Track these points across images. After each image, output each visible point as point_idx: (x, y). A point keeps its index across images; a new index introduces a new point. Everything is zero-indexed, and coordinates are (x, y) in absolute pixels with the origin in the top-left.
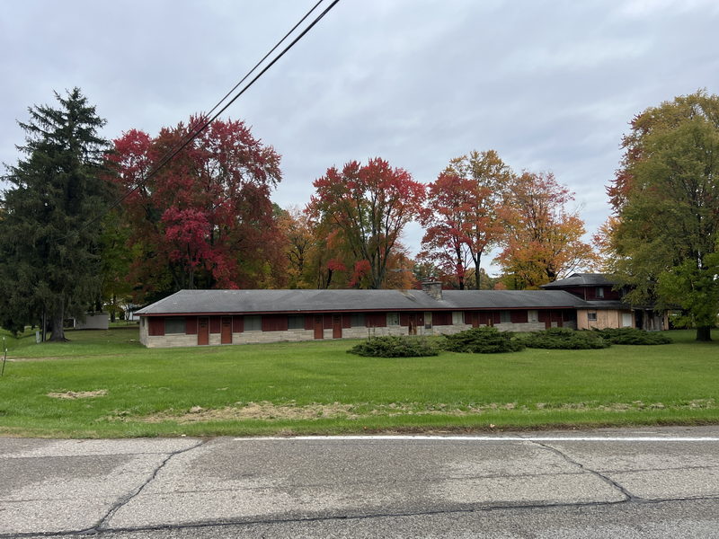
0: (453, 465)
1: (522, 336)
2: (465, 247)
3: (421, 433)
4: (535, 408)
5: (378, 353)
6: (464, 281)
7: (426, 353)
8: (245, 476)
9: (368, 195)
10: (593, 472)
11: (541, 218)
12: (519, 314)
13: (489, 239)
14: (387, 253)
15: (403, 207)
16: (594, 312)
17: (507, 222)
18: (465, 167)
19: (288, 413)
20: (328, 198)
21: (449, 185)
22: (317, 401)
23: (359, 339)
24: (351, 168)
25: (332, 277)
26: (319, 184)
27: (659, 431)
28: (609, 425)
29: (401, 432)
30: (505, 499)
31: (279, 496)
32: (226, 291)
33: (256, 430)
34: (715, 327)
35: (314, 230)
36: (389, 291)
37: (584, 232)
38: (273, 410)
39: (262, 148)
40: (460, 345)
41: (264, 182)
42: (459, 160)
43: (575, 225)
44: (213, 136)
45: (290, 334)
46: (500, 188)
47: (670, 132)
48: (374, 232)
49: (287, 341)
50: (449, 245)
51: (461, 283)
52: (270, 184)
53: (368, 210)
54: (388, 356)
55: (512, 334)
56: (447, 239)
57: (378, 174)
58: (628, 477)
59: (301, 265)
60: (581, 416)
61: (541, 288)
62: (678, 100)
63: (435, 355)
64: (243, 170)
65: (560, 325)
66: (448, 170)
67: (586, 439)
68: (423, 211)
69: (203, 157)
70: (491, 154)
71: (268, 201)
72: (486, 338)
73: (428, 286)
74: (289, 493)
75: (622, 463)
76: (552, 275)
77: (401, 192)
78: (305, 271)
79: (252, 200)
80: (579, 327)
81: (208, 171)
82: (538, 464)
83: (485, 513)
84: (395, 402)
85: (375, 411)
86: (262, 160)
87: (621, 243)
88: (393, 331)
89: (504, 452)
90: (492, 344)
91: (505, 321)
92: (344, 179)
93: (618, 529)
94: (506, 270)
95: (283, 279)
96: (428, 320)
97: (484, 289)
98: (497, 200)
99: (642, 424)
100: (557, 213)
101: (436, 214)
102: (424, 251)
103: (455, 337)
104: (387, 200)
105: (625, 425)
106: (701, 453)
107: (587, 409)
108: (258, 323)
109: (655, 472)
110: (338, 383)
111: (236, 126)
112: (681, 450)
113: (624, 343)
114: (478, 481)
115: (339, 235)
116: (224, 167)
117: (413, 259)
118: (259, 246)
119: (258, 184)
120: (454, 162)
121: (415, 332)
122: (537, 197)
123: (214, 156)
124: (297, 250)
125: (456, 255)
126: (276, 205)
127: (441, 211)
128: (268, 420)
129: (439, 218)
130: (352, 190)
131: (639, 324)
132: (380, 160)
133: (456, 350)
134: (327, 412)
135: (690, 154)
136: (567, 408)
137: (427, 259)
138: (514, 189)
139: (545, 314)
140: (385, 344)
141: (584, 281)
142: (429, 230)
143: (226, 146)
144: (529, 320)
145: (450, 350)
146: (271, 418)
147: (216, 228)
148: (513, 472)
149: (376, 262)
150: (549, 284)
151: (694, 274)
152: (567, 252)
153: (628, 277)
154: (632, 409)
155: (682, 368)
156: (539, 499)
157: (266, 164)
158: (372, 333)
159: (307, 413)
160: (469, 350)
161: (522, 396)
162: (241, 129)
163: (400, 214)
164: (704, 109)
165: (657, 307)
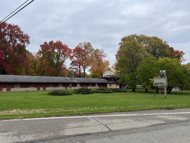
0: (68, 125)
1: (94, 90)
2: (81, 67)
3: (62, 116)
4: (94, 108)
5: (55, 94)
6: (81, 75)
7: (69, 94)
8: (3, 132)
9: (56, 50)
10: (103, 124)
11: (100, 61)
12: (93, 84)
13: (88, 65)
14: (61, 66)
15: (66, 55)
16: (111, 84)
17: (92, 61)
18: (82, 46)
19: (26, 112)
20: (44, 50)
21: (78, 50)
22: (35, 108)
23: (50, 90)
24: (51, 43)
25: (44, 73)
26: (42, 46)
27: (120, 113)
28: (109, 112)
29: (56, 116)
30: (80, 133)
31: (14, 137)
32: (9, 75)
33: (11, 117)
34: (136, 88)
35: (39, 59)
36: (60, 77)
37: (110, 65)
38: (21, 111)
39: (24, 34)
40: (78, 92)
41: (24, 44)
42: (81, 44)
43: (108, 63)
44: (8, 28)
45: (29, 89)
46: (91, 52)
47: (129, 42)
48: (57, 61)
49: (29, 91)
50: (77, 66)
51: (80, 76)
52: (26, 45)
53: (56, 55)
54: (58, 95)
55: (91, 89)
56: (77, 64)
57: (59, 45)
58: (111, 125)
59: (35, 69)
60: (105, 110)
61: (99, 78)
62: (131, 35)
63: (71, 95)
64: (17, 40)
65: (103, 87)
66: (78, 46)
67: (103, 116)
68: (71, 56)
69: (4, 34)
70: (89, 43)
71: (25, 50)
72: (85, 90)
73: (71, 76)
74: (17, 136)
75: (110, 122)
76: (102, 75)
77: (65, 51)
78: (36, 71)
79: (20, 49)
80: (107, 88)
81: (6, 39)
82: (90, 123)
83: (74, 137)
84: (58, 108)
85: (52, 111)
86: (24, 37)
87: (117, 68)
88: (61, 88)
89: (83, 120)
90: (86, 92)
91: (90, 86)
92: (49, 46)
93: (106, 139)
94: (91, 73)
95: (28, 73)
96: (70, 85)
97: (86, 78)
98: (90, 55)
99: (117, 111)
100: (104, 60)
101: (74, 57)
102: (71, 67)
103: (77, 90)
104: (61, 52)
105: (113, 112)
106: (128, 118)
107: (106, 108)
108: (19, 85)
109: (117, 124)
110: (42, 103)
111: (16, 27)
112: (124, 118)
113: (117, 92)
114: (74, 129)
115: (47, 61)
116: (11, 38)
117: (68, 69)
118: (21, 63)
119: (22, 44)
120: (80, 44)
121: (67, 89)
122: (99, 55)
123: (8, 34)
124: (34, 64)
125: (79, 69)
126: (28, 51)
127: (76, 57)
128: (18, 114)
129: (75, 58)
130: (51, 49)
131: (120, 87)
132: (60, 41)
133: (77, 93)
134: (38, 111)
135: (133, 48)
136: (102, 108)
137: (71, 69)
138: (94, 53)
139: (100, 84)
140: (58, 92)
141: (109, 77)
142: (72, 62)
143: (12, 32)
144: (96, 86)
145: (75, 93)
146: (19, 113)
147: (7, 56)
148: (84, 126)
149: (57, 69)
150: (101, 77)
151: (132, 76)
152: (106, 69)
153: (118, 76)
154: (117, 108)
155: (128, 98)
156: (88, 132)
157: (25, 39)
158: (54, 89)
159: (31, 112)
160: (80, 93)
161: (92, 105)
162: (17, 27)
163: (65, 57)
164: (136, 38)
165: (124, 83)
